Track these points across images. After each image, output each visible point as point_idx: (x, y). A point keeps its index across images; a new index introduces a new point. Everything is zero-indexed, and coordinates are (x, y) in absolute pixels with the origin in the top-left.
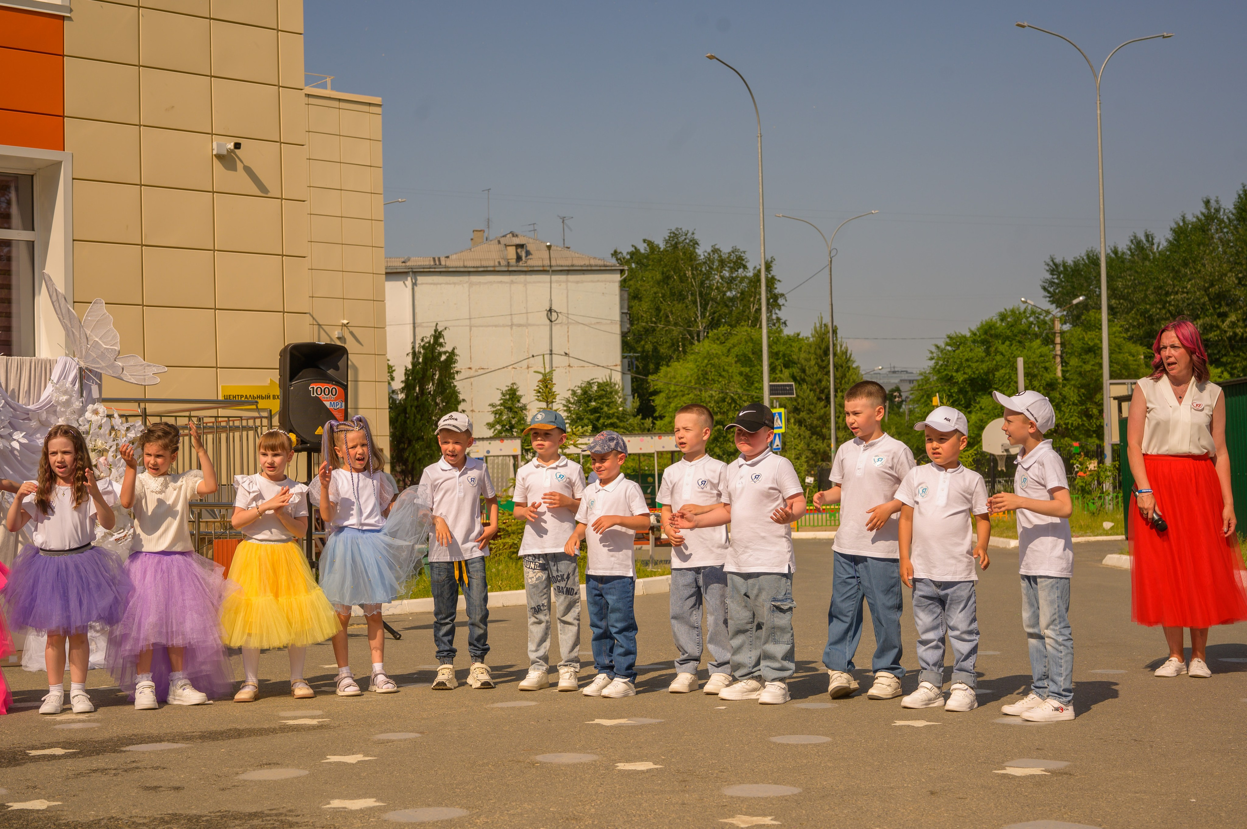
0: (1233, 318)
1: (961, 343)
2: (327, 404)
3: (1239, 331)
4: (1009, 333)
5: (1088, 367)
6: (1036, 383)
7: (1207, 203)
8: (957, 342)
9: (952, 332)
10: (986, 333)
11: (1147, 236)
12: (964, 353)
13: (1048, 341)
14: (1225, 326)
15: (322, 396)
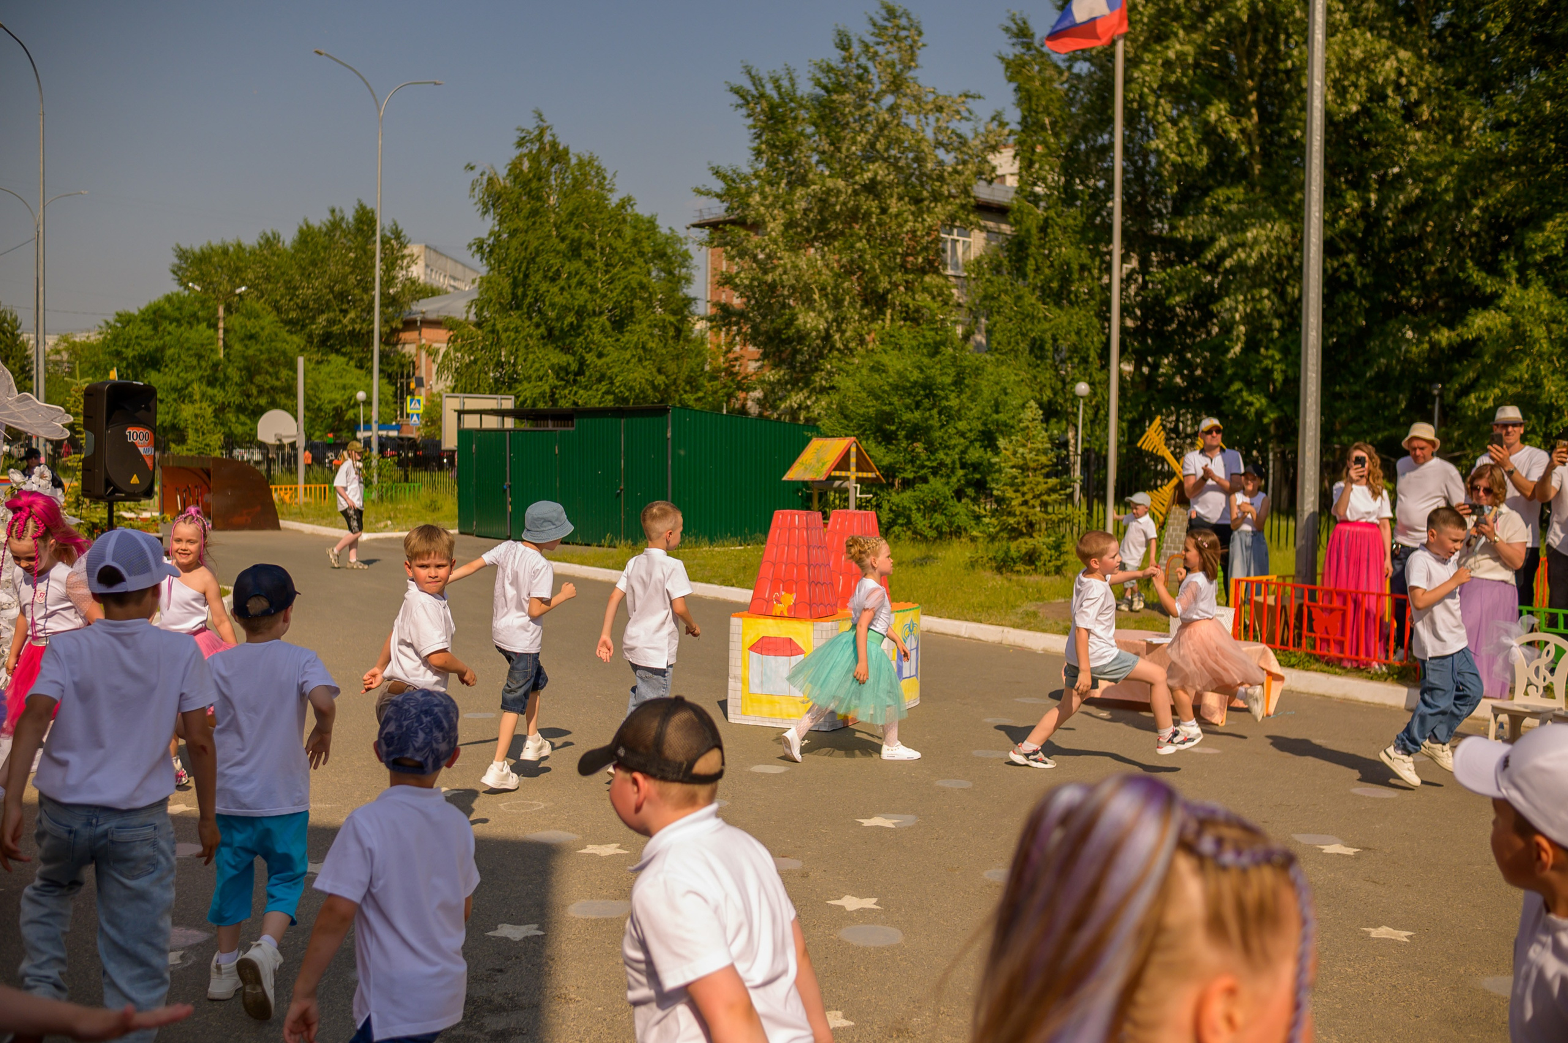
0: (352, 315)
1: (129, 322)
2: (141, 450)
3: (357, 327)
4: (177, 314)
5: (250, 352)
6: (203, 364)
7: (333, 211)
8: (126, 320)
9: (120, 310)
10: (155, 313)
11: (274, 234)
12: (132, 331)
13: (214, 326)
14: (345, 321)
15: (138, 442)
